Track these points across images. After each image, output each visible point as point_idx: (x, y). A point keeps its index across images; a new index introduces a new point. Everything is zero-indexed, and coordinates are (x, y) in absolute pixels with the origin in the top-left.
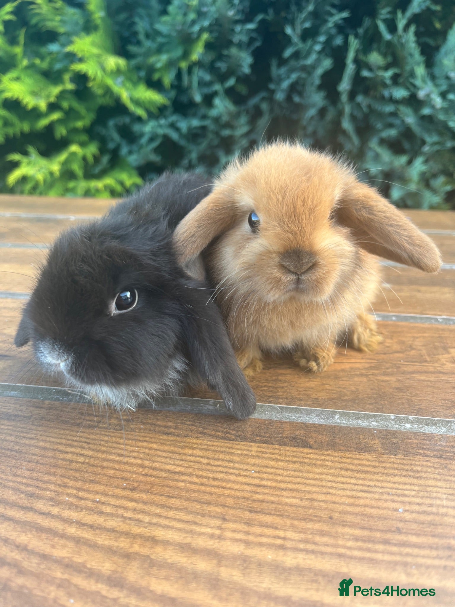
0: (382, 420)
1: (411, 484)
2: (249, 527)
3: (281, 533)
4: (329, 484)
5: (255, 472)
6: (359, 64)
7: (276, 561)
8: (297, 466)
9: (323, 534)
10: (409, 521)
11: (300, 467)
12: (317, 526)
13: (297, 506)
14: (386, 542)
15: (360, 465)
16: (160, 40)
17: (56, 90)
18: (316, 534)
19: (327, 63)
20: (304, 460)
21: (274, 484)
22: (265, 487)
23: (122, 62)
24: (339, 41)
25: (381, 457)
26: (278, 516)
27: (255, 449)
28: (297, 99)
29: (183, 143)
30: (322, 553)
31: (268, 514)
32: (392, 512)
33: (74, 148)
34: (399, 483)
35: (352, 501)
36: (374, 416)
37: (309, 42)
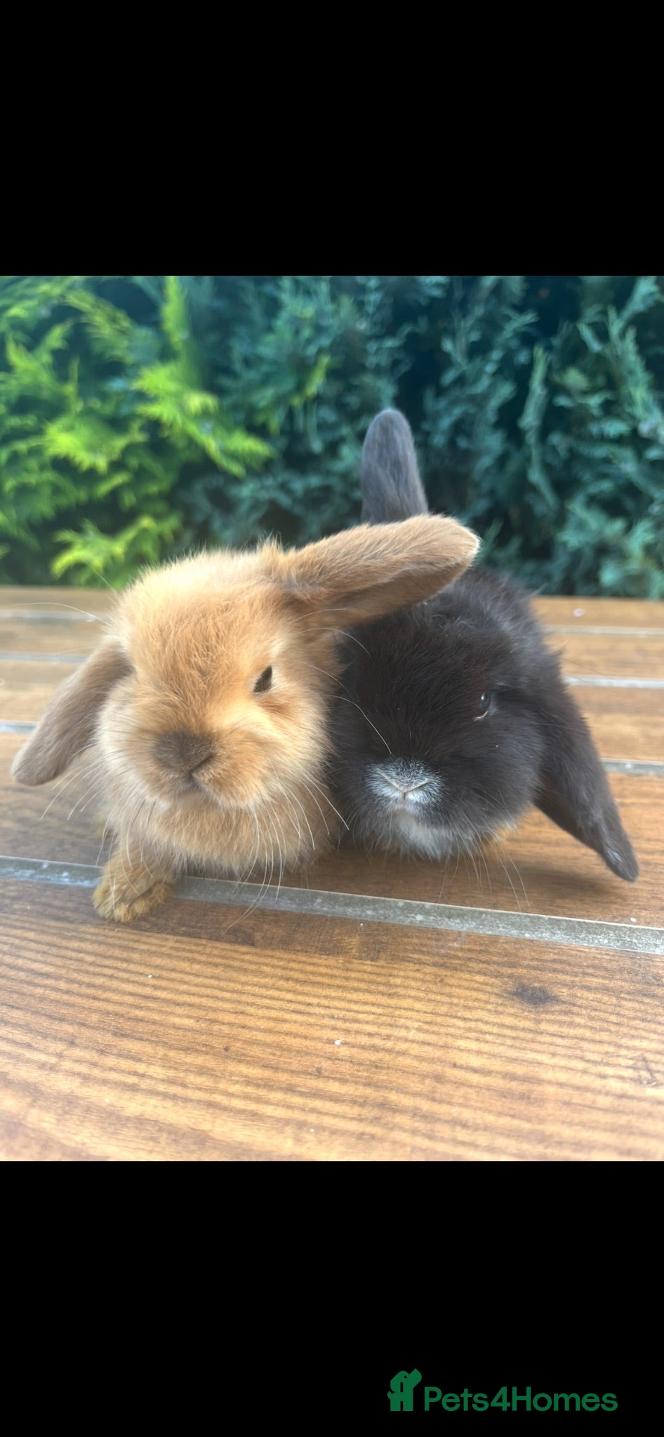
0: (384, 908)
1: (373, 1004)
2: (103, 1056)
3: (141, 1068)
4: (251, 999)
5: (153, 977)
6: (553, 388)
7: (114, 1106)
8: (218, 971)
9: (201, 1071)
10: (342, 1060)
11: (223, 973)
12: (200, 1060)
13: (186, 1030)
14: (290, 1089)
15: (313, 973)
16: (265, 368)
17: (120, 443)
18: (191, 1072)
19: (506, 390)
20: (231, 962)
21: (170, 996)
22: (155, 999)
23: (210, 401)
24: (522, 357)
25: (350, 963)
26: (151, 1042)
27: (171, 944)
28: (463, 443)
29: (298, 510)
30: (186, 1100)
31: (138, 1039)
32: (323, 1045)
33: (146, 522)
34: (356, 1002)
35: (271, 1024)
36: (374, 902)
37: (478, 361)
